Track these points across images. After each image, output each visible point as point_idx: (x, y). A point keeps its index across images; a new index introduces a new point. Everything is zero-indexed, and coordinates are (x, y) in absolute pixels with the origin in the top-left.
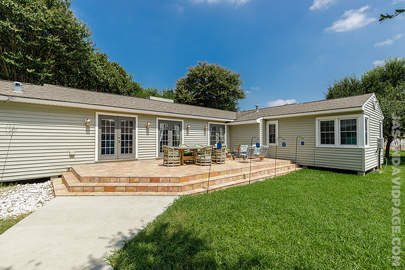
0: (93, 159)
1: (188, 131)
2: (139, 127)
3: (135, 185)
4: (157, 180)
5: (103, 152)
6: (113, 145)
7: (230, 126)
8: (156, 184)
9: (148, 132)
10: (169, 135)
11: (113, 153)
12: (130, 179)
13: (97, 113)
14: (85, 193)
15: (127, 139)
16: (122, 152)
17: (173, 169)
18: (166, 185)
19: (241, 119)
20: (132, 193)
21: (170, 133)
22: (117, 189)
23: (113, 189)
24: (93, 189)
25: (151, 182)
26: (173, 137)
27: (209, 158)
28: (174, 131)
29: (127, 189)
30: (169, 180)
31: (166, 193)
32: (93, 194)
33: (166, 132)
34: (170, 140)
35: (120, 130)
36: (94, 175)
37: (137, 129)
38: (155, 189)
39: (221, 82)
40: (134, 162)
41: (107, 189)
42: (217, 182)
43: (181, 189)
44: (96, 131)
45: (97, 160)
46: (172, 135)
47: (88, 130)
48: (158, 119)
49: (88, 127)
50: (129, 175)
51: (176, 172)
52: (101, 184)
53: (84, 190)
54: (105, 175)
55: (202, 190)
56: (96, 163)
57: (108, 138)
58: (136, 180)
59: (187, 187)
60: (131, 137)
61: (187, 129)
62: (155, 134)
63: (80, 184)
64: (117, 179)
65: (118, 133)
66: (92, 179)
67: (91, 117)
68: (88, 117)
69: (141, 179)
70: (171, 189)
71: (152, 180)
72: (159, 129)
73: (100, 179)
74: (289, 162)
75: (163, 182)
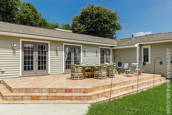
0: (18, 74)
1: (85, 53)
2: (50, 50)
3: (54, 94)
4: (70, 91)
5: (25, 69)
6: (32, 63)
7: (114, 49)
8: (70, 94)
9: (57, 54)
10: (72, 56)
11: (32, 69)
12: (50, 90)
13: (21, 40)
14: (16, 102)
15: (42, 59)
16: (39, 69)
17: (79, 82)
18: (78, 94)
19: (122, 44)
20: (53, 101)
21: (73, 54)
22: (41, 98)
23: (37, 98)
24: (22, 98)
25: (66, 92)
26: (75, 57)
27: (104, 73)
28: (75, 53)
29: (48, 98)
30: (79, 90)
31: (79, 101)
32: (22, 102)
33: (69, 54)
34: (73, 60)
35: (37, 53)
36: (21, 87)
37: (49, 51)
38: (70, 98)
39: (105, 18)
40: (48, 76)
41: (33, 98)
42: (114, 92)
43: (89, 98)
44: (20, 53)
45: (20, 74)
46: (74, 56)
47: (14, 52)
48: (64, 44)
49: (14, 50)
50: (48, 87)
51: (83, 84)
52: (28, 94)
53: (15, 99)
54: (30, 86)
55: (105, 99)
56: (20, 77)
57: (29, 58)
58: (54, 91)
59: (94, 97)
60: (45, 57)
61: (85, 51)
62: (62, 55)
63: (12, 94)
64: (40, 90)
65: (36, 55)
66: (20, 90)
67: (16, 42)
68: (14, 42)
69: (58, 90)
70: (82, 98)
71: (67, 91)
72: (65, 52)
73: (27, 90)
74: (160, 75)
75: (75, 92)
